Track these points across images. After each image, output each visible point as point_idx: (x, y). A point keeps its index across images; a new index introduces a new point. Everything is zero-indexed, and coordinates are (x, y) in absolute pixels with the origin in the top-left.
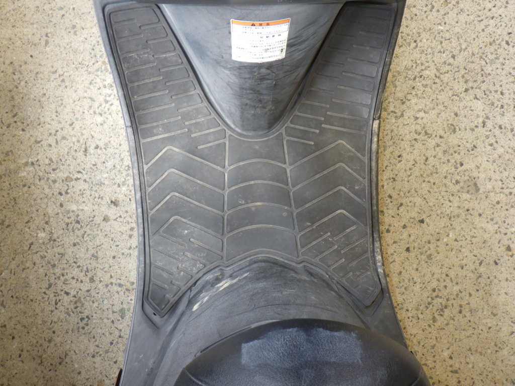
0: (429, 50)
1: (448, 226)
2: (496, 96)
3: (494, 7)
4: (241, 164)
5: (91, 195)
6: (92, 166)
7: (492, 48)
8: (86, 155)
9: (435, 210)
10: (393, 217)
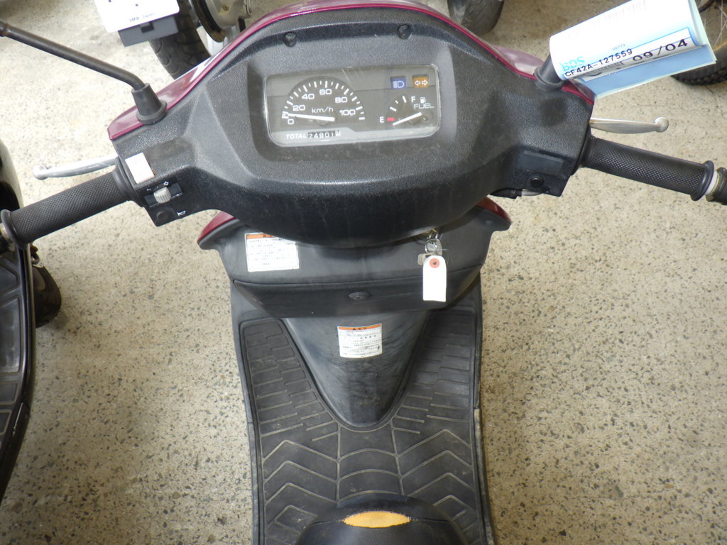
0: (543, 351)
1: (594, 539)
2: (620, 393)
3: (601, 309)
4: (352, 454)
5: (197, 513)
6: (201, 480)
7: (607, 347)
8: (196, 469)
9: (577, 519)
10: (529, 528)
